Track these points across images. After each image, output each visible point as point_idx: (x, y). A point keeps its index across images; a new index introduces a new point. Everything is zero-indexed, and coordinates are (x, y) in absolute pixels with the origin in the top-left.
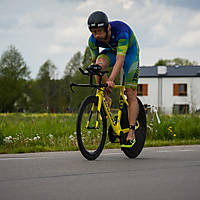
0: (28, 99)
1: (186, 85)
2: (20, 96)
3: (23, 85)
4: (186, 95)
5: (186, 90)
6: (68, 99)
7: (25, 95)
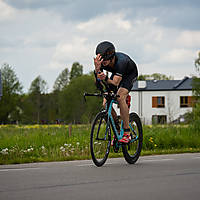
0: (21, 112)
1: (163, 98)
2: (13, 109)
3: (16, 99)
4: (164, 106)
5: (163, 103)
6: (57, 111)
7: (18, 108)
